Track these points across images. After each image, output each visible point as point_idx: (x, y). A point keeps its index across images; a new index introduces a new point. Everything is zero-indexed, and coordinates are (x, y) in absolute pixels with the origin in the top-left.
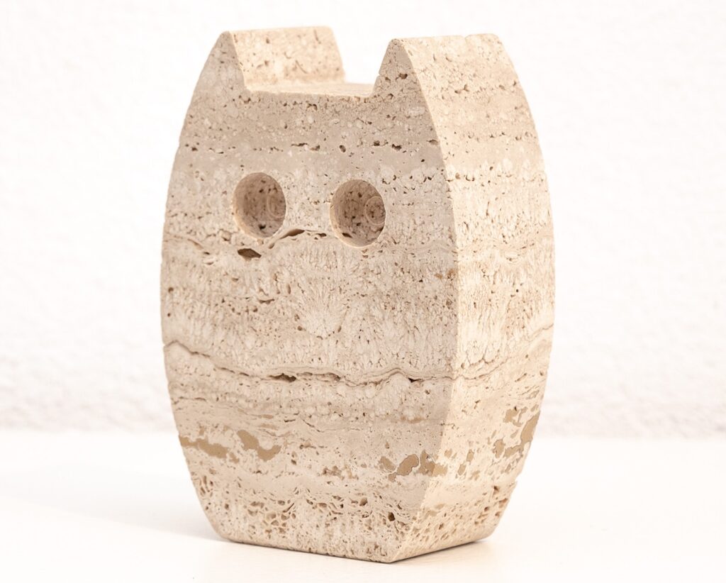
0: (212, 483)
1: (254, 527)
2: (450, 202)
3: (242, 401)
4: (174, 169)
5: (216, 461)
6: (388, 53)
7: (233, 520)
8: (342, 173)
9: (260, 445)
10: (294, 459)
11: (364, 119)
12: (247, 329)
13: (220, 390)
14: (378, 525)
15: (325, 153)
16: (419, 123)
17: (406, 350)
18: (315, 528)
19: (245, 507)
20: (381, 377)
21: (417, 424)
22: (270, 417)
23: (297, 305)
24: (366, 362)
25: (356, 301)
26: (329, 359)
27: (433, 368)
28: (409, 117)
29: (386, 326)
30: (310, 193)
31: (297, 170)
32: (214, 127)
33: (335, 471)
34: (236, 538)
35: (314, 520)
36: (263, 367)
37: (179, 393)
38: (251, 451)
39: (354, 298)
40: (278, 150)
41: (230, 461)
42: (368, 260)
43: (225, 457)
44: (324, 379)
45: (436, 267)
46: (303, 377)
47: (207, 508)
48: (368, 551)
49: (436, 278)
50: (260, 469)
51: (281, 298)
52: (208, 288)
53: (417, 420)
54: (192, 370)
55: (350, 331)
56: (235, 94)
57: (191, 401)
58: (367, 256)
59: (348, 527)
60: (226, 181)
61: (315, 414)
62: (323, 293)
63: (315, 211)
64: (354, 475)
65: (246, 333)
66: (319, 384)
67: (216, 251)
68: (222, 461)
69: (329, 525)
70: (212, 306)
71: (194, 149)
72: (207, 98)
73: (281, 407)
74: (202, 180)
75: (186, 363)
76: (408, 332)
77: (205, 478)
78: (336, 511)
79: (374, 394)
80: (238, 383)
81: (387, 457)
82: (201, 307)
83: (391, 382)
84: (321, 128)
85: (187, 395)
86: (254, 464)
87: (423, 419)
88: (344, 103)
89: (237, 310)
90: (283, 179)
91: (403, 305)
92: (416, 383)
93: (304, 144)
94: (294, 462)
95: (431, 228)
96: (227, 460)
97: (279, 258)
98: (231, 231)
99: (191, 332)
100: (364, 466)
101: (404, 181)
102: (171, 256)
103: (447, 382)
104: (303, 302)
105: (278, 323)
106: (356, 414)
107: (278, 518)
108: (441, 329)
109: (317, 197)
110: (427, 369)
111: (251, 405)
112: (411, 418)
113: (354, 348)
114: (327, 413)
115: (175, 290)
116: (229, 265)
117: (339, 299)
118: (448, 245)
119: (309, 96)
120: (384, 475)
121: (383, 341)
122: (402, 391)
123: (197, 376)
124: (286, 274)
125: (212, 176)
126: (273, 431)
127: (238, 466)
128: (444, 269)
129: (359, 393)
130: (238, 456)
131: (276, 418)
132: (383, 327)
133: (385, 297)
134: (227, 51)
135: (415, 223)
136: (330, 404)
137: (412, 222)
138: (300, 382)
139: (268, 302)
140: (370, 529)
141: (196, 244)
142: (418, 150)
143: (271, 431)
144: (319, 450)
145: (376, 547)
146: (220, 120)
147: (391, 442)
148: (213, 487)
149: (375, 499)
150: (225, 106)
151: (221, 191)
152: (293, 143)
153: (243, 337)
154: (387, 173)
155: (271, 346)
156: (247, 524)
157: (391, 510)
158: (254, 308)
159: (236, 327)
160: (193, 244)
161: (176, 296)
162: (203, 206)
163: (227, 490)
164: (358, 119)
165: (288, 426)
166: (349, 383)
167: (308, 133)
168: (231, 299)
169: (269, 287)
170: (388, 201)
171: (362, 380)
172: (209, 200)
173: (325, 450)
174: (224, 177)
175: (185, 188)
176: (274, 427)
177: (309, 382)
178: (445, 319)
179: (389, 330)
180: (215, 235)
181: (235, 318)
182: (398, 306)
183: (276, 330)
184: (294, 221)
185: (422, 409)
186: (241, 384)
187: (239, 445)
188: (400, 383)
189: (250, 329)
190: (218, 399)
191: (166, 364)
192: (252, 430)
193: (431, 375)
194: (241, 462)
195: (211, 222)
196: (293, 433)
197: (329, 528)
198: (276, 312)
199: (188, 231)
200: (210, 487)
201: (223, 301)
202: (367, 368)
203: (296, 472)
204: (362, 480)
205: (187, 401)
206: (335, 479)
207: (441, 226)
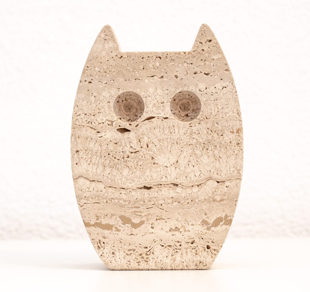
0: (103, 243)
1: (129, 261)
2: (237, 98)
3: (121, 202)
4: (78, 93)
5: (106, 232)
6: (201, 30)
7: (117, 260)
8: (176, 88)
9: (133, 221)
10: (152, 226)
11: (188, 62)
12: (124, 166)
13: (108, 197)
14: (201, 252)
15: (167, 79)
16: (219, 62)
17: (215, 168)
18: (165, 258)
19: (124, 252)
20: (201, 182)
21: (222, 202)
22: (138, 207)
23: (152, 152)
24: (193, 176)
25: (186, 148)
26: (171, 176)
27: (230, 175)
28: (213, 60)
29: (203, 158)
30: (159, 99)
31: (151, 89)
32: (101, 71)
33: (177, 229)
34: (119, 268)
35: (165, 254)
36: (133, 184)
37: (83, 201)
38: (127, 225)
39: (185, 146)
40: (139, 80)
41: (115, 231)
42: (192, 128)
43: (112, 229)
44: (169, 186)
45: (230, 128)
46: (157, 186)
47: (101, 255)
48: (196, 265)
49: (231, 133)
50: (132, 233)
51: (143, 150)
52: (100, 149)
53: (221, 200)
54: (91, 189)
55: (183, 162)
56: (113, 54)
57: (91, 204)
58: (191, 126)
59: (184, 255)
60: (109, 96)
61: (164, 203)
62: (167, 145)
63: (162, 107)
64: (187, 230)
65: (123, 169)
66: (166, 189)
67: (104, 131)
68: (110, 231)
69: (173, 255)
70: (103, 157)
71: (90, 82)
72: (97, 58)
73: (144, 202)
74: (95, 97)
75: (88, 186)
76: (216, 159)
77: (100, 241)
78: (177, 248)
79: (197, 190)
80: (119, 193)
81: (206, 219)
82: (96, 158)
83: (207, 184)
84: (164, 67)
85: (89, 202)
86: (129, 231)
87: (225, 199)
88: (177, 55)
89: (117, 158)
90: (143, 93)
91: (213, 147)
92: (220, 183)
93: (154, 76)
94: (152, 228)
95: (227, 110)
96: (113, 231)
97: (141, 131)
98: (113, 120)
99: (90, 171)
100: (193, 225)
101: (212, 89)
102: (77, 136)
103: (238, 181)
104: (156, 151)
105: (142, 162)
106: (187, 201)
107: (144, 255)
108: (234, 157)
109: (163, 100)
110: (227, 176)
111: (127, 203)
112: (219, 200)
113: (185, 170)
114: (171, 202)
115: (80, 151)
116: (112, 137)
117: (176, 148)
118: (237, 117)
119: (156, 53)
120: (204, 228)
121: (202, 165)
122: (213, 188)
123: (94, 192)
124: (146, 138)
125: (101, 94)
126: (140, 214)
127: (120, 233)
128: (235, 128)
129: (189, 191)
130: (119, 228)
131: (142, 207)
132: (201, 158)
133: (202, 145)
134: (108, 34)
135: (218, 109)
136: (172, 198)
137: (216, 108)
138: (155, 189)
139: (135, 152)
140: (196, 254)
141: (92, 128)
142: (218, 74)
143: (139, 214)
144: (167, 220)
145: (200, 262)
146: (105, 68)
147: (207, 212)
148: (105, 245)
149: (199, 240)
150: (108, 61)
151: (106, 102)
152: (148, 76)
153: (121, 171)
154: (202, 86)
155: (138, 173)
156: (126, 260)
157: (208, 244)
158: (127, 156)
159: (117, 166)
160: (90, 128)
161: (80, 154)
162: (96, 110)
163: (113, 245)
164: (185, 62)
165: (149, 210)
166: (183, 187)
167: (156, 71)
168: (114, 153)
169: (135, 145)
170: (203, 99)
171: (191, 185)
172: (99, 106)
173: (170, 220)
174: (108, 95)
175: (85, 102)
176: (140, 212)
177: (160, 189)
178: (236, 152)
179: (205, 160)
180: (103, 123)
181: (116, 162)
182: (210, 148)
183: (140, 166)
184: (149, 113)
185: (224, 195)
186: (121, 193)
187: (120, 222)
188: (212, 184)
189: (125, 166)
190: (107, 202)
191: (75, 188)
192: (127, 215)
193: (229, 179)
194: (122, 231)
195: (101, 117)
196: (152, 213)
197: (174, 257)
198: (140, 157)
199: (88, 122)
200: (103, 245)
201: (109, 154)
202: (193, 178)
203: (154, 232)
204: (192, 232)
205: (88, 205)
206: (177, 233)
207: (233, 109)
